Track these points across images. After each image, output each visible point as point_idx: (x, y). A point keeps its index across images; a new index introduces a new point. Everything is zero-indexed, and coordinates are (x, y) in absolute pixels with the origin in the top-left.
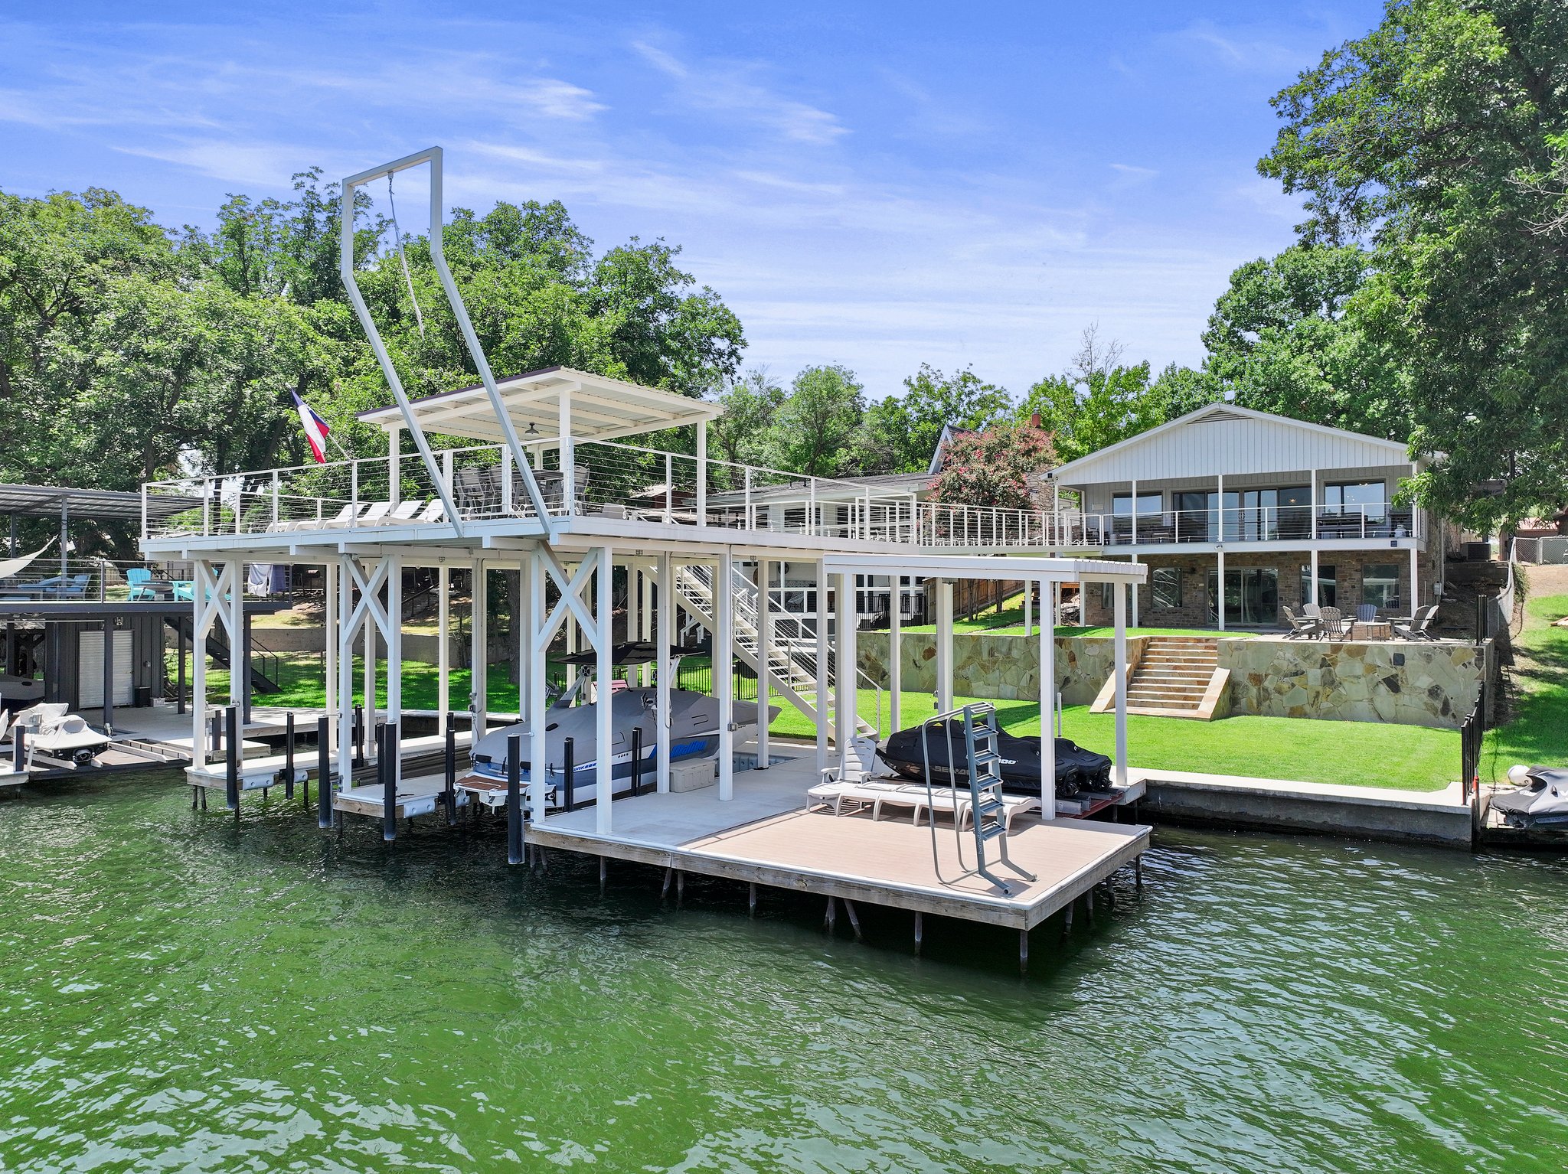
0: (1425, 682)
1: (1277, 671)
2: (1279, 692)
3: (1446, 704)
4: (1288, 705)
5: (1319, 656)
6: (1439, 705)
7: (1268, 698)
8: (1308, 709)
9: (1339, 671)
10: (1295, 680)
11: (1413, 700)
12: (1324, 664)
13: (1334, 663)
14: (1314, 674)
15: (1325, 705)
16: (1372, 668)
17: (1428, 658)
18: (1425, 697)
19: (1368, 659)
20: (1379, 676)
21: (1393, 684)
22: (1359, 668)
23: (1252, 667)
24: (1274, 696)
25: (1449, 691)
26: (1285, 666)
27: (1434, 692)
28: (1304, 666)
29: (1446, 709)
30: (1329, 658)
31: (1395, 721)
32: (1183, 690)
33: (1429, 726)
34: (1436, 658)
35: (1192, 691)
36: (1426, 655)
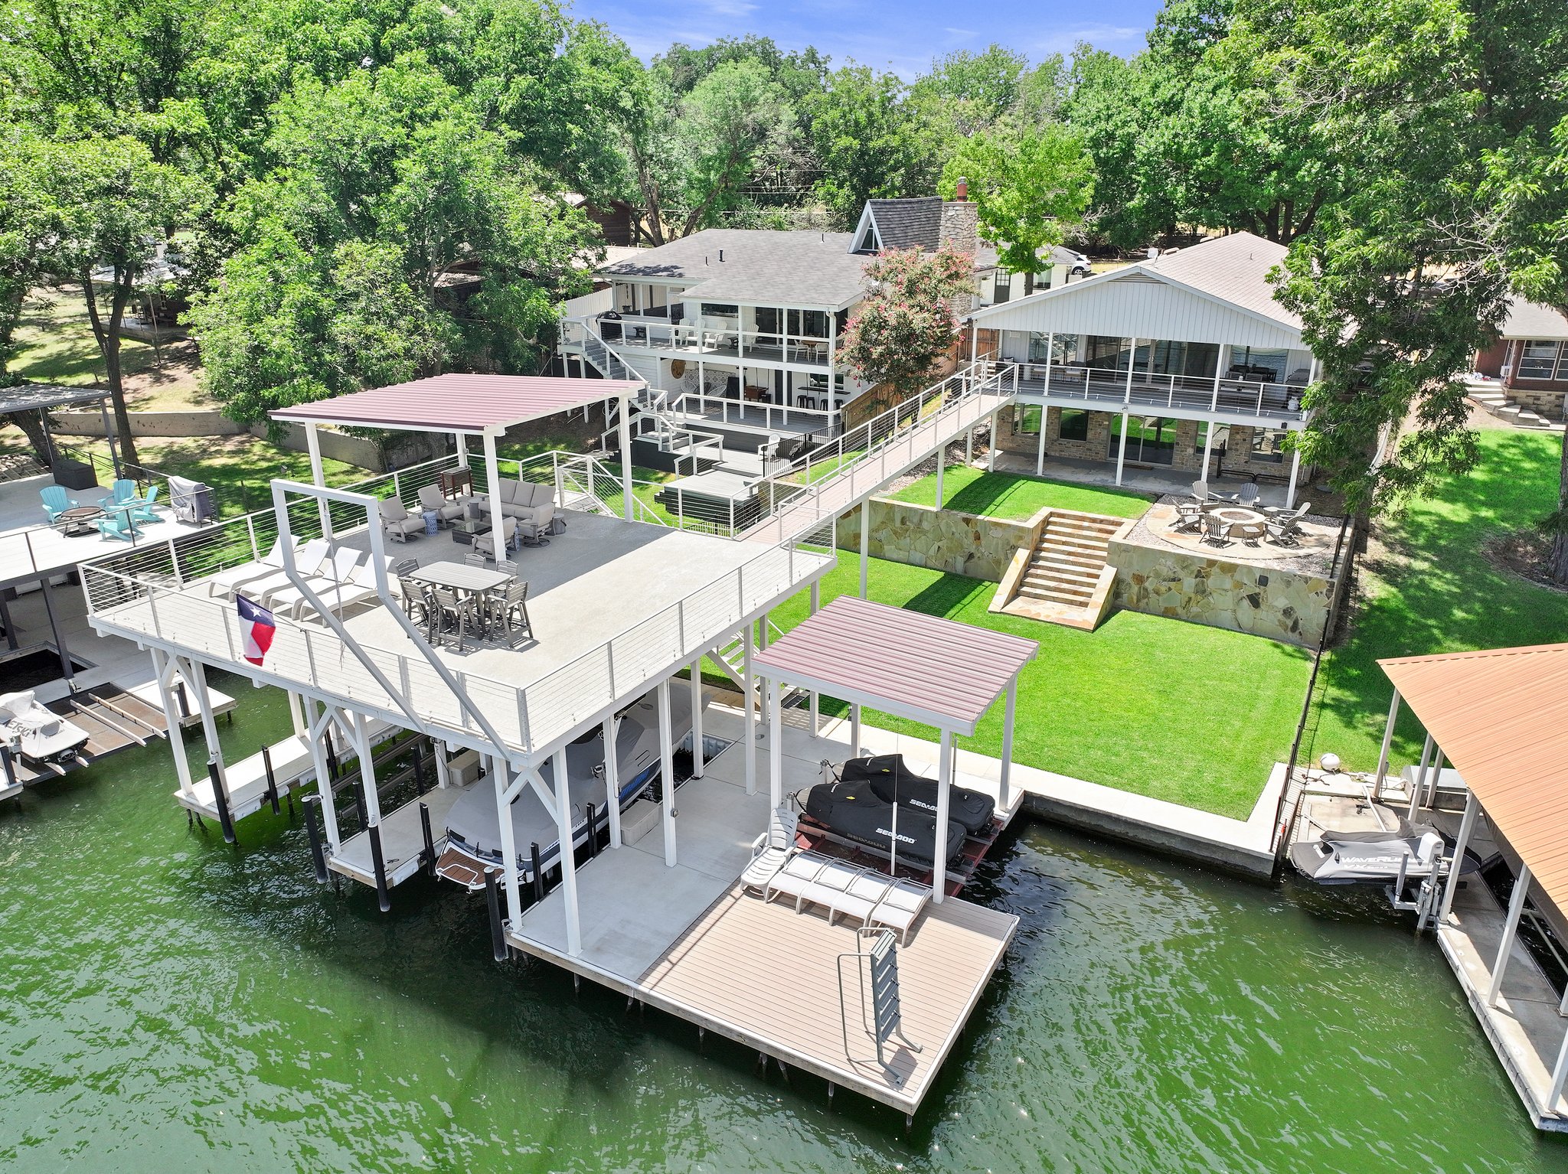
0: (1282, 603)
1: (1157, 575)
2: (1157, 593)
3: (1296, 623)
4: (1163, 605)
5: (1195, 568)
6: (1290, 623)
7: (1146, 596)
8: (1180, 610)
9: (1210, 583)
10: (1172, 584)
11: (1269, 616)
12: (1199, 575)
13: (1208, 576)
14: (1189, 582)
15: (1195, 609)
16: (1240, 585)
17: (1288, 583)
18: (1280, 615)
19: (1237, 576)
20: (1244, 592)
21: (1255, 601)
22: (1228, 583)
23: (1136, 569)
24: (1152, 595)
25: (1300, 613)
26: (1165, 572)
27: (1287, 612)
28: (1181, 574)
29: (1294, 628)
30: (1203, 570)
31: (1253, 632)
32: (1074, 582)
33: (1277, 641)
34: (1296, 584)
35: (1082, 584)
36: (1288, 580)
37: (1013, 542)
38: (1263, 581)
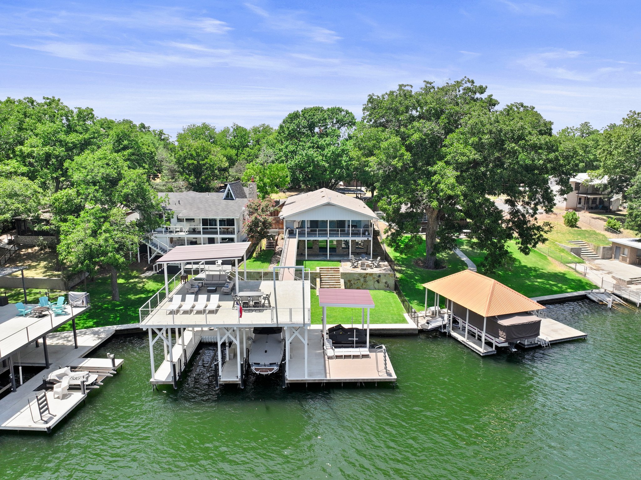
0: (384, 281)
1: (354, 279)
2: (354, 284)
3: (388, 285)
4: (356, 287)
5: (363, 276)
6: (387, 285)
7: (352, 285)
8: (360, 287)
9: (367, 279)
10: (358, 281)
11: (382, 285)
12: (364, 277)
13: (366, 277)
14: (362, 280)
15: (364, 286)
16: (374, 278)
17: (385, 276)
18: (384, 284)
19: (373, 276)
20: (375, 280)
21: (378, 281)
22: (371, 278)
23: (348, 279)
24: (353, 285)
25: (389, 283)
26: (356, 278)
27: (386, 283)
28: (360, 278)
29: (388, 286)
30: (365, 276)
31: (379, 289)
32: (333, 285)
33: (385, 290)
34: (387, 276)
35: (336, 285)
36: (385, 275)
37: (314, 277)
38: (379, 276)
